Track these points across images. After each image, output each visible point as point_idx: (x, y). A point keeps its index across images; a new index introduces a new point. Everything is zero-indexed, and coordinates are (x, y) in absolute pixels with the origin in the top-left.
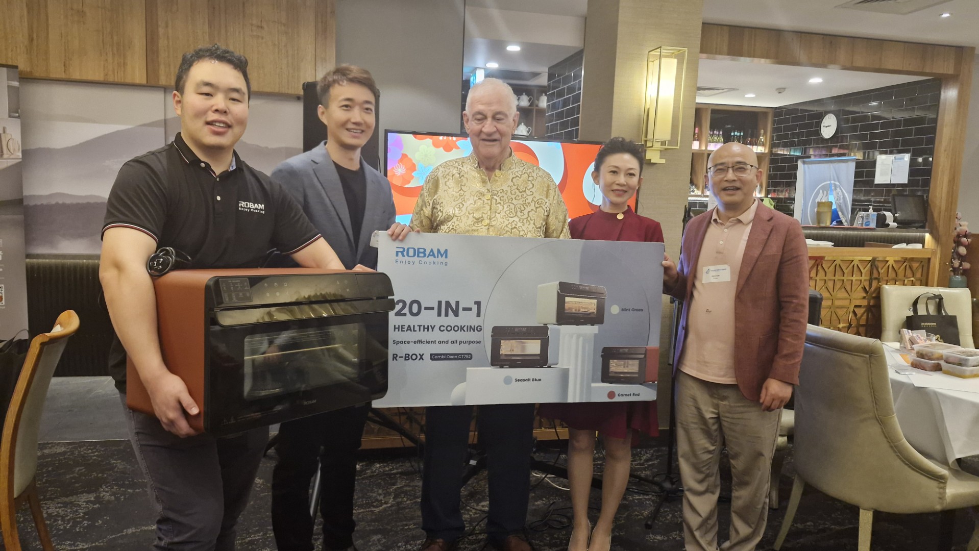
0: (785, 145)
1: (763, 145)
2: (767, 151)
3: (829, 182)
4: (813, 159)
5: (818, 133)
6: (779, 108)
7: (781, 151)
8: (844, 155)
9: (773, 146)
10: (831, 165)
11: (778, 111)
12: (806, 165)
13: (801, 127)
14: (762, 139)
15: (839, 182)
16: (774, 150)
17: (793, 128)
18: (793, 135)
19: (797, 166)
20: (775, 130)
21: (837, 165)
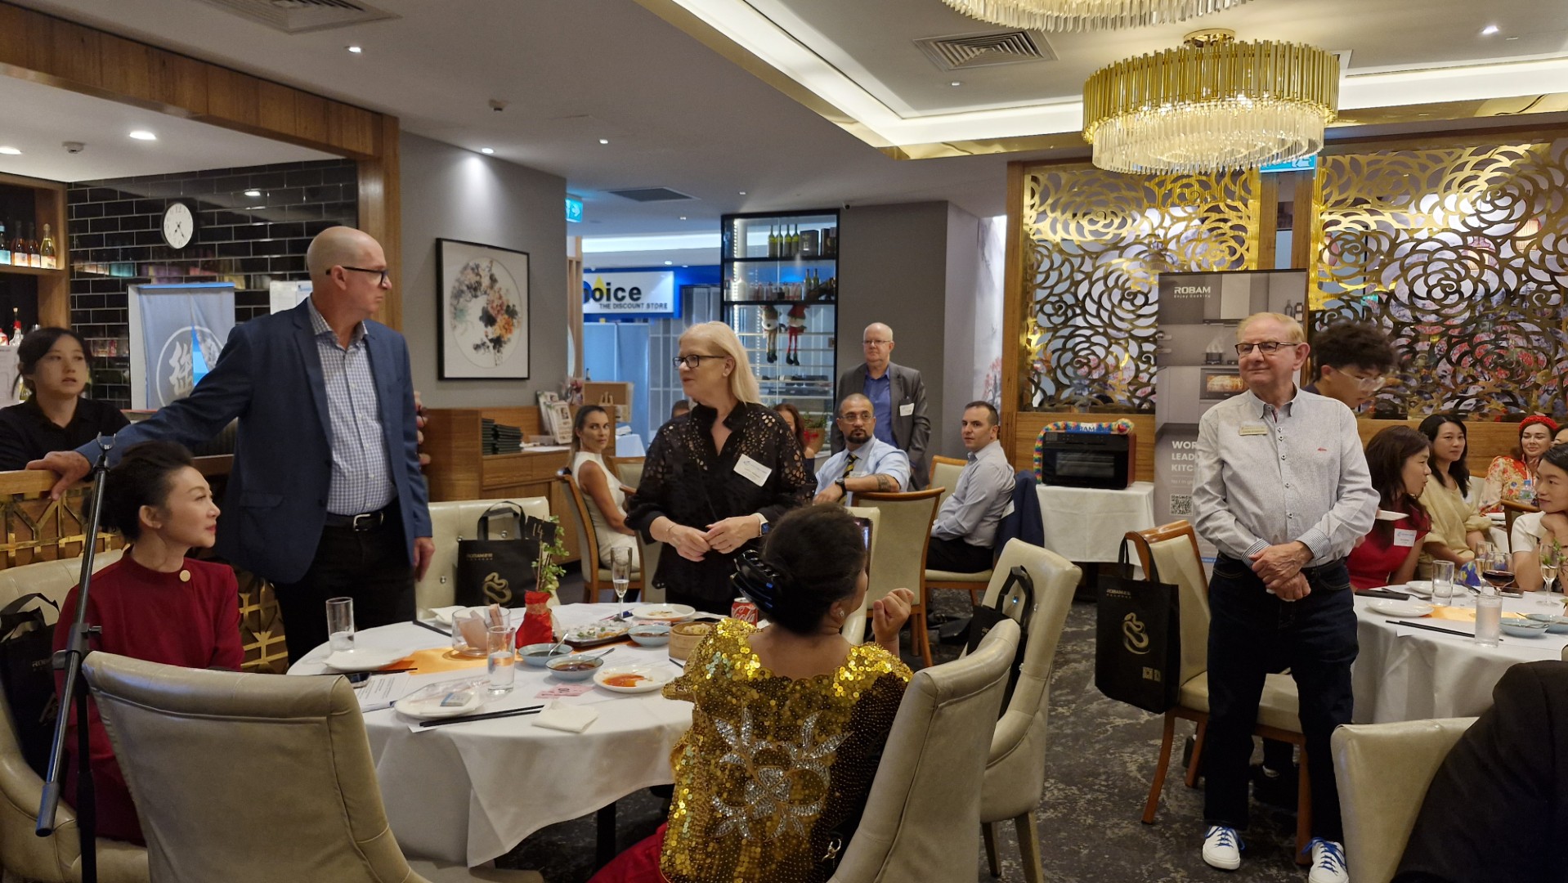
0: (98, 257)
1: (52, 254)
2: (62, 267)
3: (190, 328)
4: (154, 285)
5: (160, 237)
6: (77, 184)
7: (90, 269)
8: (213, 279)
9: (72, 257)
10: (192, 297)
11: (75, 191)
12: (144, 297)
13: (126, 224)
14: (49, 241)
15: (209, 327)
16: (77, 265)
17: (112, 224)
18: (112, 240)
19: (126, 297)
20: (72, 227)
21: (201, 297)
